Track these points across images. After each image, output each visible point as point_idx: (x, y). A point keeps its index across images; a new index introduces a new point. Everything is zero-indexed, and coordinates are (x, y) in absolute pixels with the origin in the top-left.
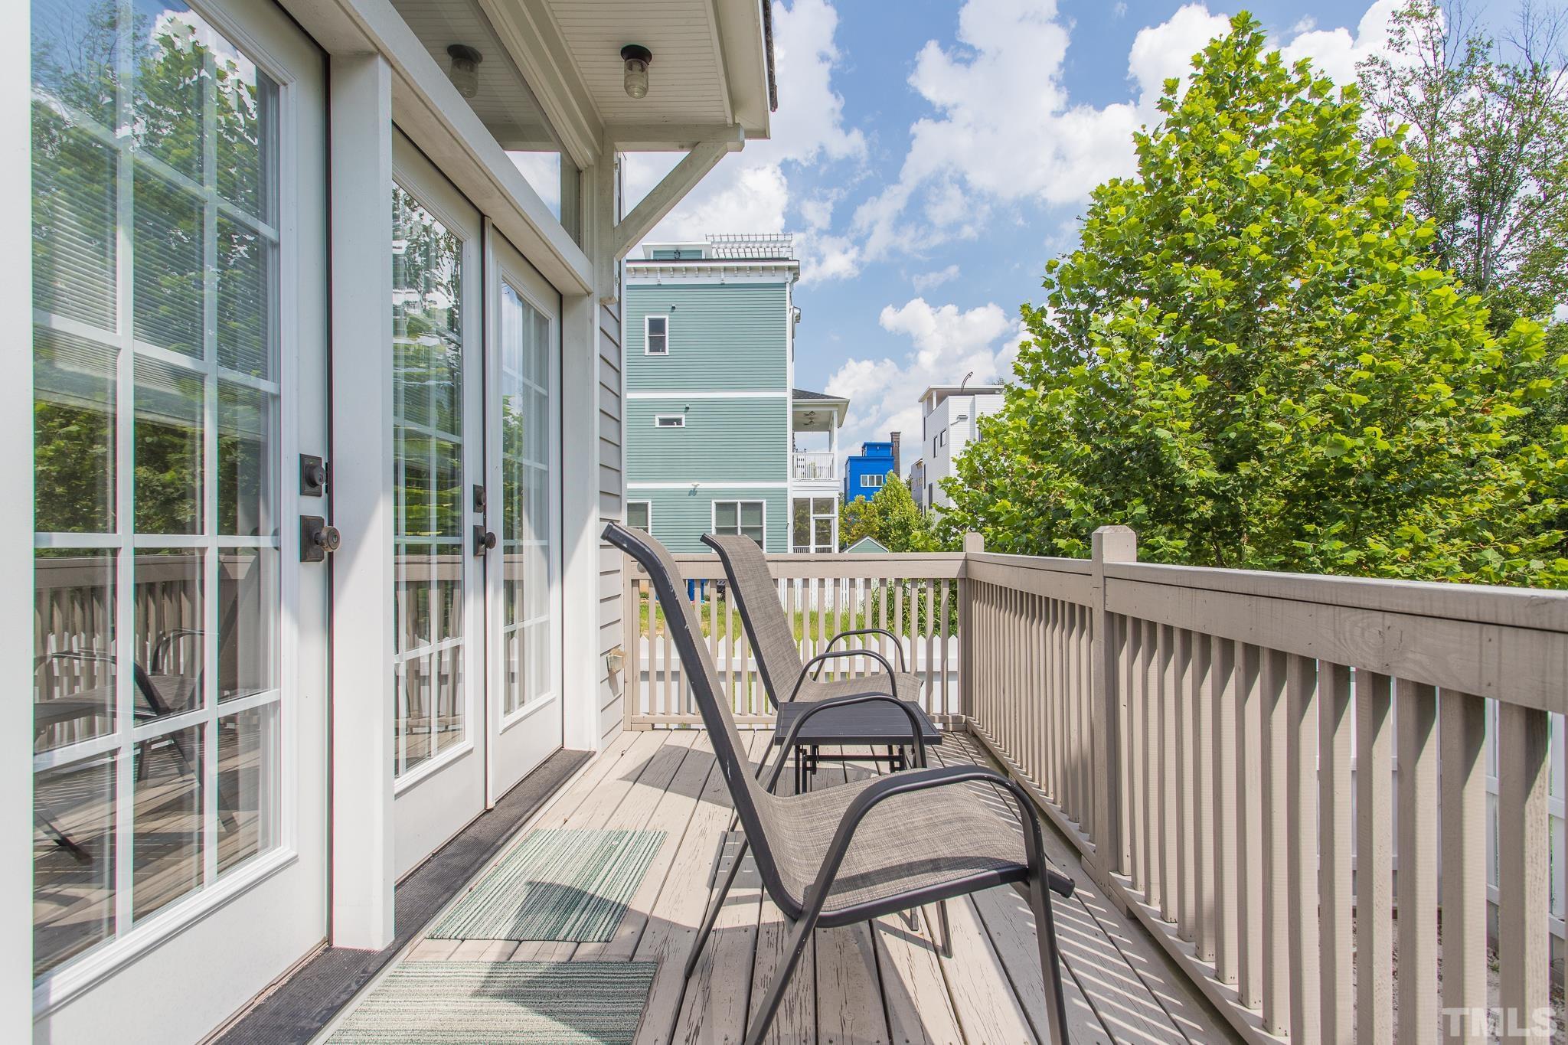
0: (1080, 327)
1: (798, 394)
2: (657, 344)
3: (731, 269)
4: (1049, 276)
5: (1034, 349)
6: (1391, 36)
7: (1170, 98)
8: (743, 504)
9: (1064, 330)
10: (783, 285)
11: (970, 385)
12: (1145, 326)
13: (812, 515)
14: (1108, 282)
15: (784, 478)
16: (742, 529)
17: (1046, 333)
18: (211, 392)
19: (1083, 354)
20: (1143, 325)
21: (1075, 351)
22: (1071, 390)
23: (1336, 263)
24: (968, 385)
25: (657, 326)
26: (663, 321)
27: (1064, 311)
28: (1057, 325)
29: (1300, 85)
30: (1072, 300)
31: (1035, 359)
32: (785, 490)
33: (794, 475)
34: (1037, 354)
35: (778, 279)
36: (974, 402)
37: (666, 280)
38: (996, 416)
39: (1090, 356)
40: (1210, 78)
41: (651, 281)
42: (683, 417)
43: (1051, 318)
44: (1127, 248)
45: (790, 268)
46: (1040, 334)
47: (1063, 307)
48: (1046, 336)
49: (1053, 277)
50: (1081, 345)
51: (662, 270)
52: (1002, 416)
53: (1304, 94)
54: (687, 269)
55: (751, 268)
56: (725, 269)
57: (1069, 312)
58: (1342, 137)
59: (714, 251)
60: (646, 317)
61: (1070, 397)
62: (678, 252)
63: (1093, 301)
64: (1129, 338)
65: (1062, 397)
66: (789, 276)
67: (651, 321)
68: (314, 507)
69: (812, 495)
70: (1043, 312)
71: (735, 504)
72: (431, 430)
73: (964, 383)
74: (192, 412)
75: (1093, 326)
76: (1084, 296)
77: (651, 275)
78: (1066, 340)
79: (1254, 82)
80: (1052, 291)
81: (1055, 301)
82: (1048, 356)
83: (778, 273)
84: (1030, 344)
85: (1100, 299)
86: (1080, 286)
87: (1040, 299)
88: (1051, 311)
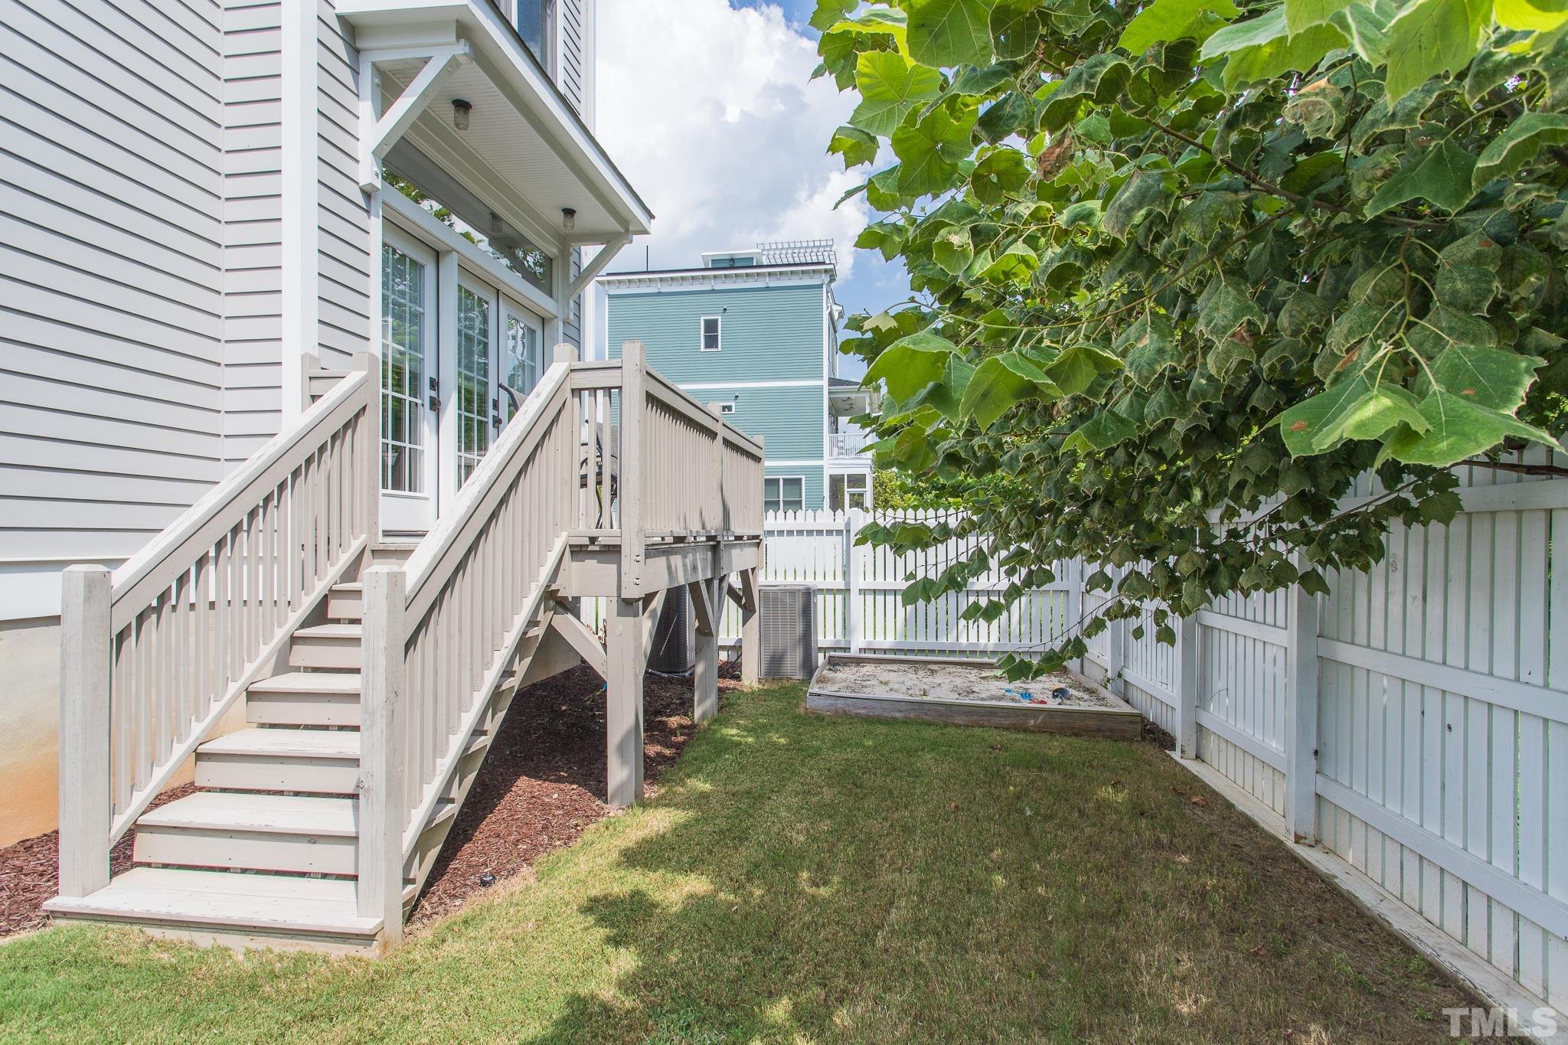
1: (833, 382)
2: (711, 341)
3: (775, 274)
8: (784, 480)
10: (821, 286)
13: (846, 489)
15: (821, 457)
16: (784, 502)
18: (407, 357)
25: (711, 326)
26: (717, 320)
32: (822, 467)
33: (831, 454)
35: (815, 281)
37: (719, 286)
41: (706, 287)
42: (733, 404)
45: (826, 271)
51: (715, 277)
54: (736, 275)
55: (792, 272)
56: (770, 274)
59: (764, 257)
60: (702, 319)
62: (732, 260)
66: (826, 278)
67: (706, 321)
68: (434, 394)
69: (846, 472)
71: (778, 480)
72: (474, 375)
74: (403, 362)
77: (706, 282)
83: (816, 276)
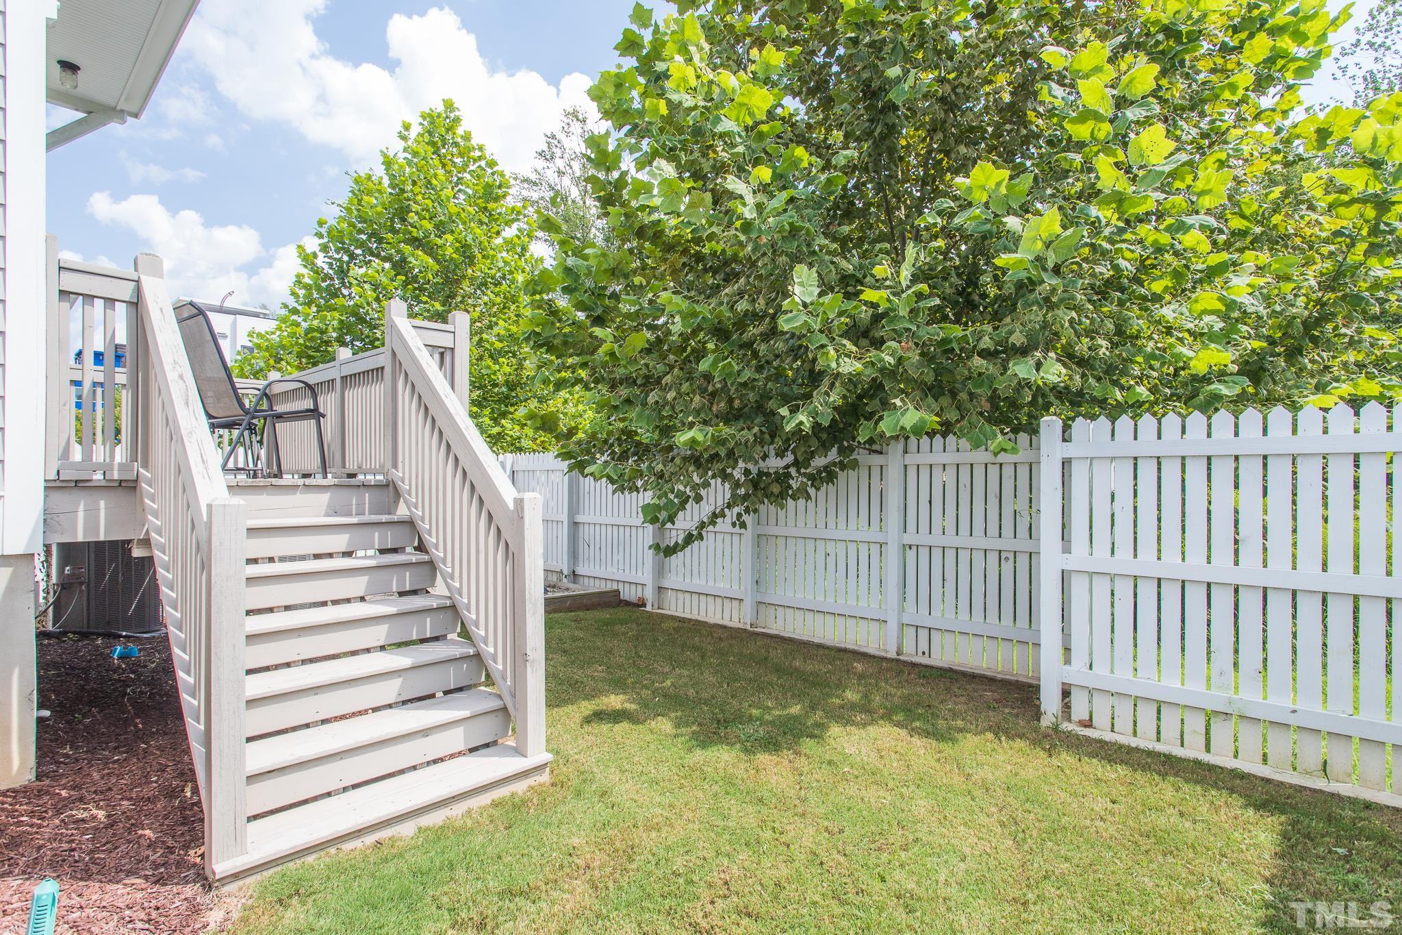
0: (342, 272)
4: (320, 229)
5: (307, 280)
6: (564, 125)
7: (406, 133)
9: (331, 272)
11: (230, 304)
12: (385, 280)
14: (362, 245)
17: (316, 271)
19: (345, 292)
20: (384, 279)
21: (339, 289)
22: (336, 314)
23: (489, 269)
24: (227, 304)
27: (330, 257)
28: (326, 267)
29: (480, 158)
30: (338, 251)
31: (307, 287)
34: (310, 285)
36: (235, 323)
38: (267, 333)
39: (350, 294)
40: (430, 133)
43: (321, 261)
44: (375, 226)
46: (312, 270)
47: (330, 254)
48: (317, 272)
49: (323, 231)
50: (343, 284)
52: (273, 333)
53: (483, 163)
57: (335, 259)
58: (497, 199)
61: (334, 319)
63: (352, 256)
64: (376, 286)
65: (329, 318)
70: (315, 255)
73: (223, 301)
75: (351, 273)
76: (347, 251)
78: (332, 279)
79: (456, 144)
80: (322, 241)
81: (325, 248)
82: (319, 289)
84: (304, 276)
85: (357, 255)
86: (343, 243)
87: (312, 244)
88: (321, 255)
